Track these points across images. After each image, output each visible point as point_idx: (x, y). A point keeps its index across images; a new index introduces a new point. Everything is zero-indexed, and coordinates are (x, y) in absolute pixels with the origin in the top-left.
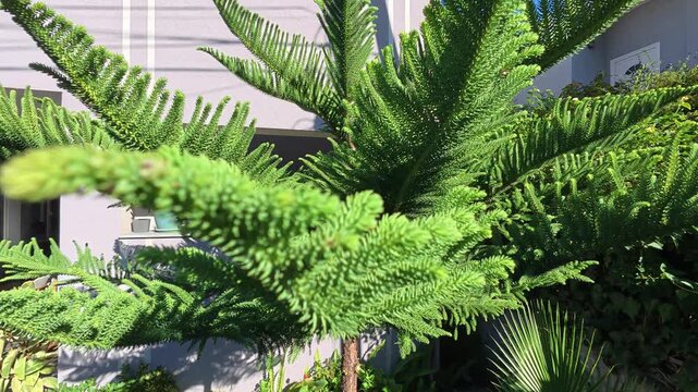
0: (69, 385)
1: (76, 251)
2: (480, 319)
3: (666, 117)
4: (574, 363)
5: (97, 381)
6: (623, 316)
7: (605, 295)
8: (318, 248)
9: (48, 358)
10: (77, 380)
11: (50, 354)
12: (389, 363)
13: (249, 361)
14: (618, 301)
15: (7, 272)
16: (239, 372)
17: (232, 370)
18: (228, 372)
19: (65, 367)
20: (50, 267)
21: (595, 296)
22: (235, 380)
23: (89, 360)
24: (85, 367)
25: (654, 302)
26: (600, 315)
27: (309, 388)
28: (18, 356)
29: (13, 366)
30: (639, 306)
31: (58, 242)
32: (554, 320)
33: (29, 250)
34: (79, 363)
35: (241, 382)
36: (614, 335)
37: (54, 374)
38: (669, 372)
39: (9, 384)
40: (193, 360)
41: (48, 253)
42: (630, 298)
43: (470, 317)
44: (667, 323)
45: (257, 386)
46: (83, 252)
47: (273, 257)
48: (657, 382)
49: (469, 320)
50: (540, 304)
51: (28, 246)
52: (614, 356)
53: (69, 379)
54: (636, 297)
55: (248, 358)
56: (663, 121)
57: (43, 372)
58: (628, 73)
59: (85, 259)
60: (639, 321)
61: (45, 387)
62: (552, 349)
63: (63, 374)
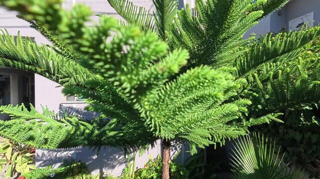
0: (40, 168)
1: (42, 109)
2: (227, 139)
3: (317, 46)
4: (270, 162)
5: (53, 166)
6: (294, 140)
7: (285, 130)
8: (155, 73)
9: (31, 156)
10: (44, 166)
11: (32, 154)
12: (183, 160)
13: (119, 159)
14: (292, 133)
15: (12, 118)
16: (115, 163)
17: (112, 163)
18: (110, 164)
19: (39, 161)
20: (30, 116)
21: (281, 131)
22: (113, 167)
23: (49, 158)
24: (47, 160)
25: (309, 134)
26: (282, 139)
27: (147, 171)
28: (18, 155)
29: (16, 159)
30: (302, 135)
31: (34, 106)
32: (261, 141)
33: (21, 109)
34: (44, 159)
35: (116, 168)
36: (289, 149)
37: (34, 163)
38: (315, 166)
39: (15, 168)
40: (94, 158)
41: (29, 110)
42: (298, 132)
43: (222, 138)
44: (315, 144)
45: (124, 170)
46: (45, 109)
47: (130, 80)
48: (310, 171)
49: (221, 140)
50: (255, 134)
51: (21, 107)
52: (289, 159)
53: (40, 166)
54: (300, 132)
55: (119, 157)
56: (316, 48)
57: (29, 162)
58: (297, 27)
59: (46, 112)
60: (301, 143)
61: (30, 169)
62: (260, 155)
63: (37, 164)
